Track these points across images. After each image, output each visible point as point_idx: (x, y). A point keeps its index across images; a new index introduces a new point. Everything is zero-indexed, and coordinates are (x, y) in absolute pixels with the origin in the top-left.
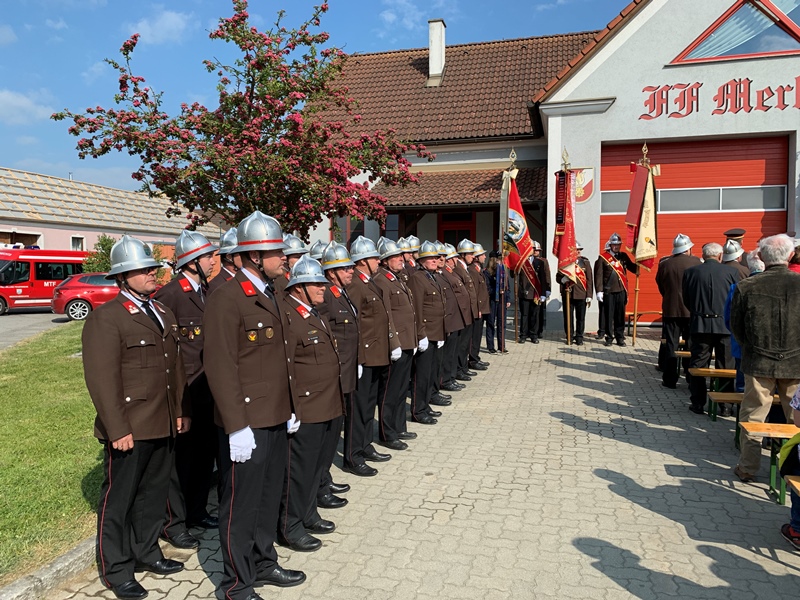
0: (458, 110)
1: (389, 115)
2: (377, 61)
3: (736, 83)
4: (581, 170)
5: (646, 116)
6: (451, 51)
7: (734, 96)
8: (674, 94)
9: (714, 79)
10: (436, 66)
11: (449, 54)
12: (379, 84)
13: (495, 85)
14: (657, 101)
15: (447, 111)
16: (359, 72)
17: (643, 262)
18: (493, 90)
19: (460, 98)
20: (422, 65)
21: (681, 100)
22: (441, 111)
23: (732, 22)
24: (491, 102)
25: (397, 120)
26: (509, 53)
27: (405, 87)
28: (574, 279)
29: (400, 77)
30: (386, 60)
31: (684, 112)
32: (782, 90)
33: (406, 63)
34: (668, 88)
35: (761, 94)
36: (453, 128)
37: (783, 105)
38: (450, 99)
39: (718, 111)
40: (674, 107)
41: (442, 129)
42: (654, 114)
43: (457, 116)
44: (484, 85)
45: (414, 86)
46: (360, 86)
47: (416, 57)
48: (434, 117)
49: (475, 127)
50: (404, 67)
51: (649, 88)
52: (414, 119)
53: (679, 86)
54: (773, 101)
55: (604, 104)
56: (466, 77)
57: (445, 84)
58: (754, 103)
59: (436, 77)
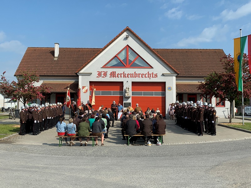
0: (61, 68)
1: (44, 67)
2: (40, 50)
3: (113, 72)
4: (85, 87)
5: (98, 77)
6: (61, 49)
7: (113, 74)
8: (103, 73)
9: (110, 71)
10: (57, 54)
11: (60, 50)
12: (41, 58)
13: (71, 61)
14: (100, 74)
15: (59, 68)
16: (35, 53)
17: (93, 105)
18: (70, 63)
19: (62, 64)
20: (53, 53)
21: (104, 74)
22: (57, 67)
23: (113, 60)
24: (70, 66)
25: (46, 69)
26: (76, 52)
27: (48, 59)
28: (80, 109)
29: (47, 56)
30: (43, 50)
31: (104, 77)
32: (121, 74)
33: (48, 52)
34: (102, 72)
35: (117, 74)
36: (60, 73)
37: (121, 77)
38: (60, 64)
39: (110, 77)
40: (103, 76)
41: (57, 73)
42: (99, 77)
43: (61, 69)
44: (68, 61)
45: (51, 59)
46: (36, 58)
47: (51, 50)
48: (55, 69)
49: (65, 73)
50: (48, 53)
51: (98, 72)
52: (50, 69)
53: (104, 72)
54: (119, 76)
55: (90, 74)
56: (64, 58)
57: (58, 60)
58: (116, 76)
59: (56, 57)
